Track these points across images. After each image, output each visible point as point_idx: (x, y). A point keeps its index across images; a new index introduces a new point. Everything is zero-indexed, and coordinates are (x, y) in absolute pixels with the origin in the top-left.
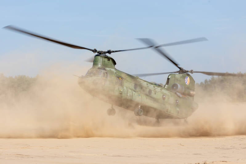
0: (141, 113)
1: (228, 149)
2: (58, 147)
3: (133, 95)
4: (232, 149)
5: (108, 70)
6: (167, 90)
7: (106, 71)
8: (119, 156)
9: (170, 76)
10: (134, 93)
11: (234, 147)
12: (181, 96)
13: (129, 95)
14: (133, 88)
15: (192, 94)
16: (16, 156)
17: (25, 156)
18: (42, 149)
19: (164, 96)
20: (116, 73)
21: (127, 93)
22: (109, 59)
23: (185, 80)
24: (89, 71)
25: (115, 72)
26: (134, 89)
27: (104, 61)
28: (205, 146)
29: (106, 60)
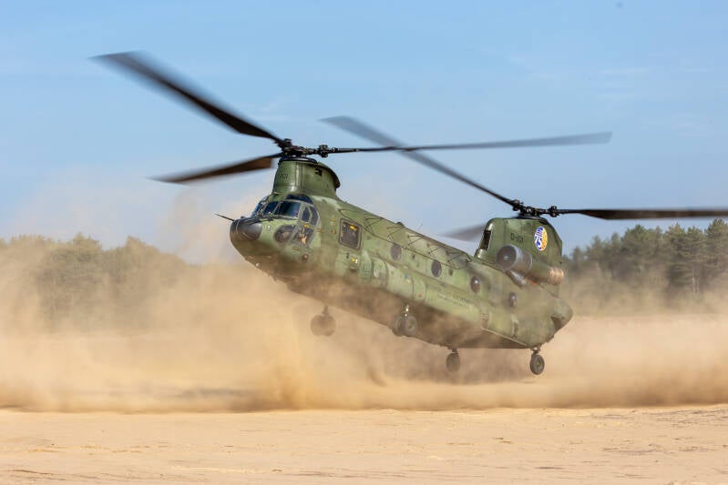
0: (411, 327)
1: (641, 453)
2: (138, 447)
3: (390, 273)
4: (654, 453)
5: (319, 202)
6: (484, 264)
7: (312, 206)
8: (319, 474)
9: (491, 226)
10: (391, 268)
11: (659, 446)
12: (524, 282)
13: (376, 274)
14: (388, 255)
15: (555, 276)
16: (12, 476)
17: (41, 476)
18: (91, 454)
19: (476, 282)
20: (340, 210)
21: (372, 270)
22: (321, 169)
23: (533, 239)
24: (263, 204)
25: (338, 207)
26: (390, 258)
27: (307, 176)
28: (572, 444)
29: (312, 173)
